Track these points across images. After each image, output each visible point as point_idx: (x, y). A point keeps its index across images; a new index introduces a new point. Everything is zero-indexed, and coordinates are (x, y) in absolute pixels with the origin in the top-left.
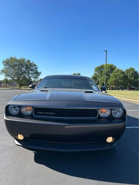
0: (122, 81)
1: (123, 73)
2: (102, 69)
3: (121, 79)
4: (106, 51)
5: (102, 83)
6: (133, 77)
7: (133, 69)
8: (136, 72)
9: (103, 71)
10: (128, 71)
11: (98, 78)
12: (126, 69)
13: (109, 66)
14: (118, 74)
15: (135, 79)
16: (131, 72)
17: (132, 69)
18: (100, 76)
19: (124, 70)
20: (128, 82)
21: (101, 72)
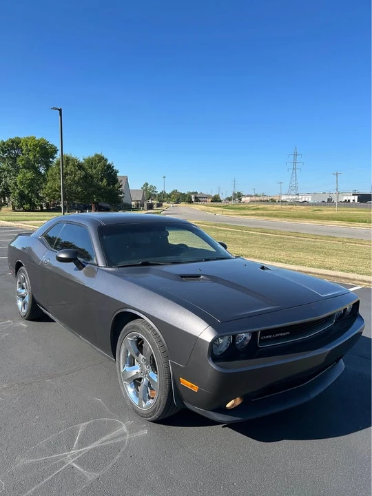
0: (80, 189)
1: (81, 167)
2: (15, 150)
3: (77, 183)
4: (60, 110)
5: (18, 191)
6: (105, 180)
7: (103, 159)
8: (110, 167)
9: (18, 156)
10: (92, 162)
11: (6, 177)
12: (86, 157)
13: (36, 146)
14: (68, 169)
15: (108, 185)
16: (99, 166)
17: (101, 159)
18: (9, 172)
19: (82, 161)
20: (94, 193)
21: (14, 159)
